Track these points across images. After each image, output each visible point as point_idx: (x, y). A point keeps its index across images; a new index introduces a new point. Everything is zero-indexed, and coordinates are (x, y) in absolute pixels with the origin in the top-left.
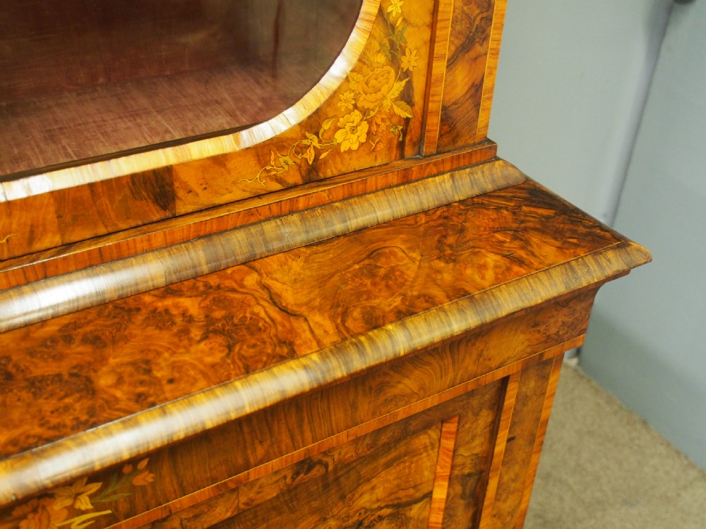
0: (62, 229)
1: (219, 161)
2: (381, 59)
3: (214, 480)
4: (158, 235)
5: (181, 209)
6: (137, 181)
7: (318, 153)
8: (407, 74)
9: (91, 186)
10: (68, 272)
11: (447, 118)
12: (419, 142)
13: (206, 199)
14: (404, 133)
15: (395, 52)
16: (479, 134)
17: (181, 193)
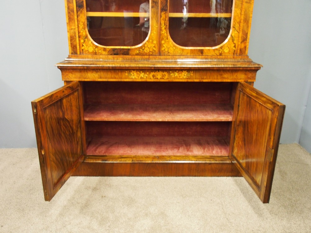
0: (190, 54)
1: (209, 50)
2: (231, 41)
3: (199, 79)
4: (200, 57)
5: (204, 55)
6: (199, 50)
7: (222, 52)
8: (235, 44)
9: (194, 50)
10: (190, 58)
11: (241, 50)
12: (236, 54)
13: (207, 54)
14: (234, 52)
15: (233, 40)
16: (246, 54)
17: (204, 53)
